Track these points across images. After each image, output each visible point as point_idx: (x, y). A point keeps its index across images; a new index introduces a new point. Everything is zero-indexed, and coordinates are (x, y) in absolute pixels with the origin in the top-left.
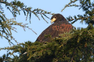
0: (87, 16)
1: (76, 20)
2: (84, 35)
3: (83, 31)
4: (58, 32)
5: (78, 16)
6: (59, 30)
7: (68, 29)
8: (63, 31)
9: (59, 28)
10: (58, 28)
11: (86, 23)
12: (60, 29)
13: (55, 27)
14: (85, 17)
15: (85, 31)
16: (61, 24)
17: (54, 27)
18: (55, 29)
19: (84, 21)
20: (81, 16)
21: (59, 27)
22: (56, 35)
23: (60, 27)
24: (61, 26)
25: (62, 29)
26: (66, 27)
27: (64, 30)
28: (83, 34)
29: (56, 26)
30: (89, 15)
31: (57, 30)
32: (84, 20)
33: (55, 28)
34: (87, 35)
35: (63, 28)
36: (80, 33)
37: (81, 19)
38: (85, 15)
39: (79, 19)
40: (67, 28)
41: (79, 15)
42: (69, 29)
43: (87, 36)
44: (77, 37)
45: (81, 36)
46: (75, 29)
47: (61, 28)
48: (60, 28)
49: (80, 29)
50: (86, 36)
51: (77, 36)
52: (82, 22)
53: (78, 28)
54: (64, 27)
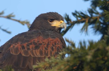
0: (97, 13)
1: (71, 24)
2: (98, 58)
3: (94, 48)
4: (25, 59)
5: (74, 14)
6: (26, 53)
7: (49, 49)
8: (38, 55)
9: (26, 49)
10: (23, 47)
11: (96, 32)
12: (29, 51)
13: (16, 46)
14: (92, 15)
15: (98, 50)
16: (31, 37)
17: (14, 47)
18: (16, 53)
19: (91, 26)
20: (82, 13)
21: (28, 45)
22: (21, 66)
23: (31, 46)
24: (31, 44)
25: (34, 51)
26: (45, 46)
27: (41, 53)
28: (95, 56)
29: (20, 43)
30: (101, 9)
31: (23, 55)
32: (90, 23)
33: (17, 50)
34: (106, 58)
35: (37, 47)
36: (87, 54)
37: (82, 22)
38: (91, 12)
39: (78, 22)
40: (47, 46)
41: (76, 11)
42: (53, 49)
43: (106, 61)
44: (79, 66)
45: (91, 61)
46: (73, 45)
47: (32, 48)
48: (29, 49)
49: (85, 46)
50: (102, 62)
51: (80, 64)
52: (85, 29)
53: (81, 43)
54: (41, 44)
